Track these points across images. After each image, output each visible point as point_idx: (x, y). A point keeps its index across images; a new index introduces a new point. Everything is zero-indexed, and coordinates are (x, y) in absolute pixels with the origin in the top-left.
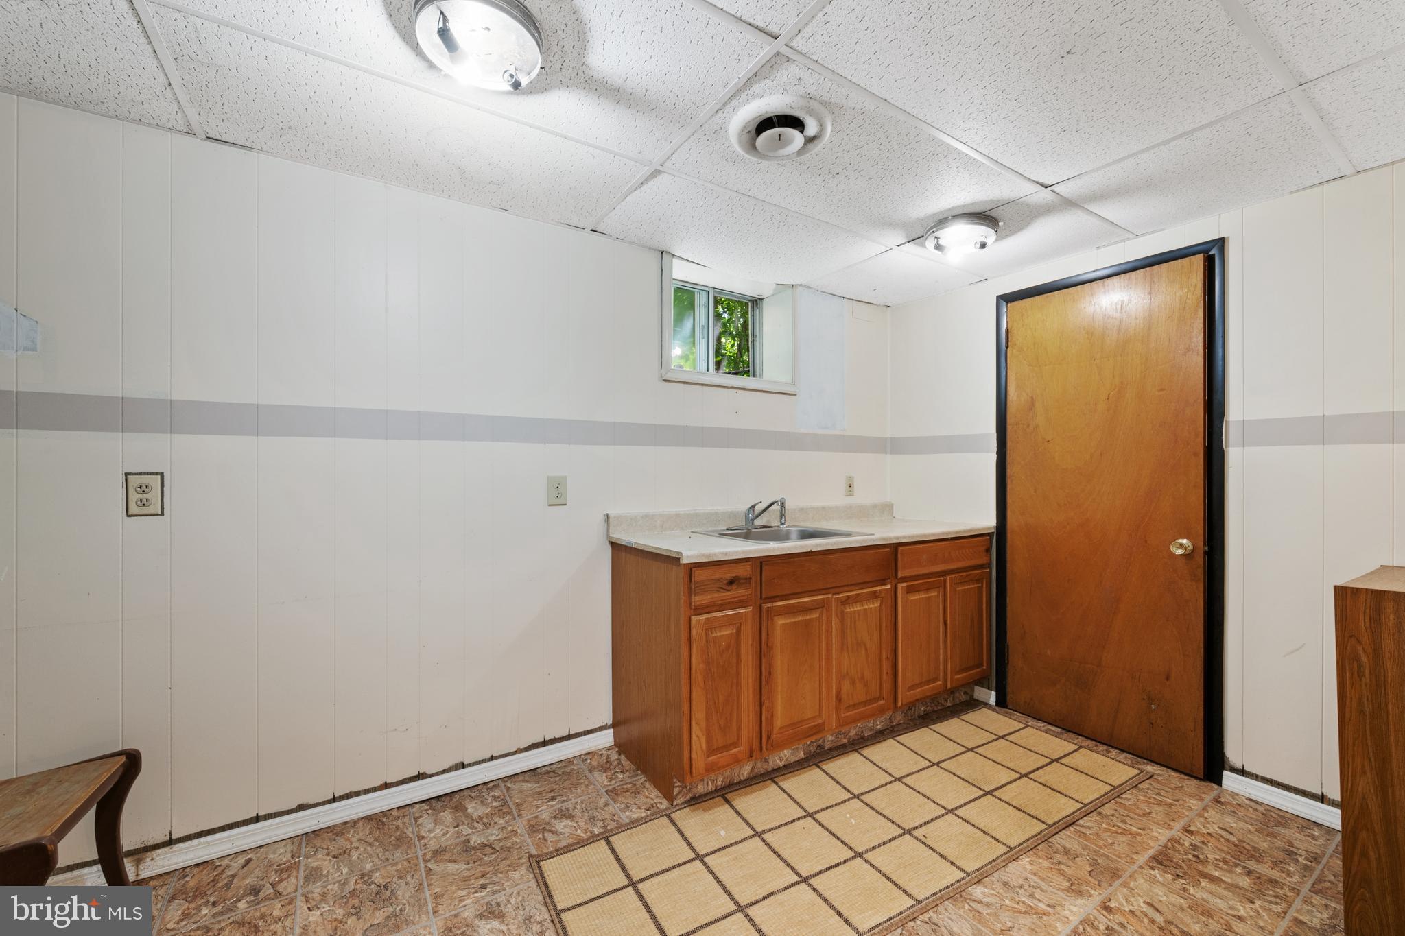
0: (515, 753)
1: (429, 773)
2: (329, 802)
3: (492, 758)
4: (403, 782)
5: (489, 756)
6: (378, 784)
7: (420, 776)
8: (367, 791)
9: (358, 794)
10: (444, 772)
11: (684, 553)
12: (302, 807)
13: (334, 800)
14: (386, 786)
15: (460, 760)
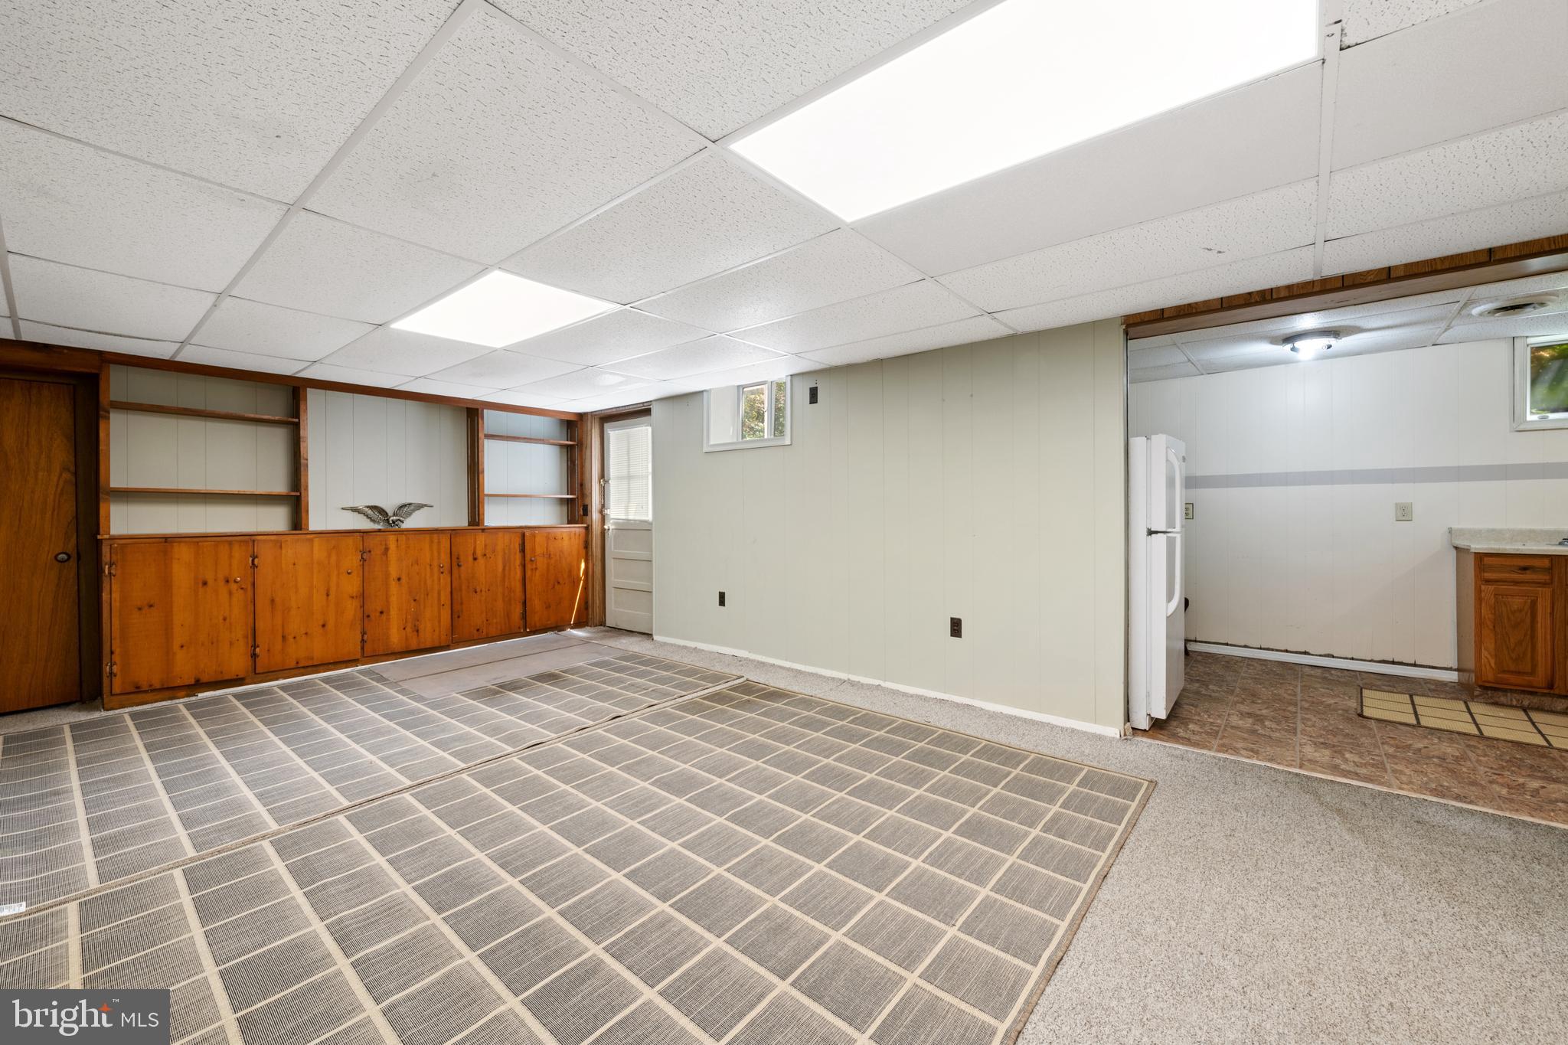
0: (1370, 661)
1: (1311, 652)
2: (1258, 648)
3: (1352, 659)
4: (1296, 652)
5: (1351, 657)
6: (1283, 649)
7: (1305, 653)
8: (1277, 650)
9: (1272, 650)
10: (1320, 656)
11: (1472, 546)
12: (1245, 646)
13: (1261, 648)
14: (1287, 651)
15: (1331, 653)
